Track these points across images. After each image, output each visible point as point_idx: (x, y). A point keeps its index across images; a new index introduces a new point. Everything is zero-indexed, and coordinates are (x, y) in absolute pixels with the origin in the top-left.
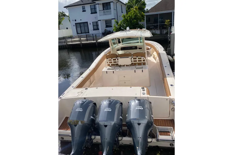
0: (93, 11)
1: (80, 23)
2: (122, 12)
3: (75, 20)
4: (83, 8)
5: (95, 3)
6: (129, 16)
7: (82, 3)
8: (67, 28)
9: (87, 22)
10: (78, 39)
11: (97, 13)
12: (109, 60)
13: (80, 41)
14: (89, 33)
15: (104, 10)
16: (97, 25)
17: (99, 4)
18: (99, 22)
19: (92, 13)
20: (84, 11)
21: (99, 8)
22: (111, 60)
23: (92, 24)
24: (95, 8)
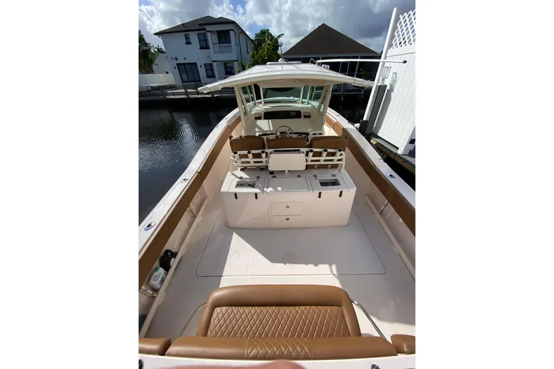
0: (204, 45)
1: (184, 64)
2: (248, 53)
3: (176, 59)
4: (187, 38)
5: (205, 29)
6: (261, 56)
7: (185, 29)
8: (167, 73)
9: (196, 64)
10: (183, 91)
11: (209, 48)
12: (241, 156)
13: (186, 93)
14: (200, 81)
15: (219, 43)
16: (212, 70)
17: (210, 32)
18: (214, 64)
19: (201, 48)
20: (188, 43)
21: (212, 39)
22: (246, 156)
23: (203, 66)
24: (206, 40)
